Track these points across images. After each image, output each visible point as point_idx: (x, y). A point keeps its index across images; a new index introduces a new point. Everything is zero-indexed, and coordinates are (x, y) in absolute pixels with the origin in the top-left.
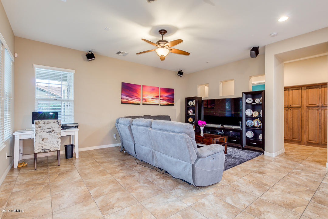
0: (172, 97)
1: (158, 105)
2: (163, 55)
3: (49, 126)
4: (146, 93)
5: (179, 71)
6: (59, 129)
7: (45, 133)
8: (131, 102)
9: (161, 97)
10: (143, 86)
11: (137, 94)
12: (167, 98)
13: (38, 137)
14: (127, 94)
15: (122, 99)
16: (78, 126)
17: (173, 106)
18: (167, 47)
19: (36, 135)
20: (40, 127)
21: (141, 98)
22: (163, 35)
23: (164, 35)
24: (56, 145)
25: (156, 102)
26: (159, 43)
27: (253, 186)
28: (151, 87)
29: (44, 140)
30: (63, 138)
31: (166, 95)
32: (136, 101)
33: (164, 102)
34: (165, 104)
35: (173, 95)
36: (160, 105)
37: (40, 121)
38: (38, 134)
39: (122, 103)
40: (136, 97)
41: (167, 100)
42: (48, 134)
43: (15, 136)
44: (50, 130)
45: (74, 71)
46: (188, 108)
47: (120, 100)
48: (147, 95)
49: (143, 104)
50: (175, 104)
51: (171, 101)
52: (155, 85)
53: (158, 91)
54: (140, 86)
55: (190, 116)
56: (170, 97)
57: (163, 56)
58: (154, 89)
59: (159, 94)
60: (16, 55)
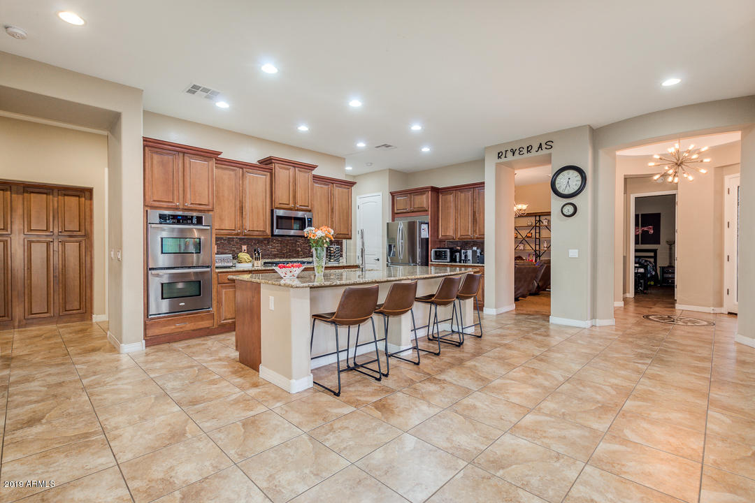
27: (505, 404)
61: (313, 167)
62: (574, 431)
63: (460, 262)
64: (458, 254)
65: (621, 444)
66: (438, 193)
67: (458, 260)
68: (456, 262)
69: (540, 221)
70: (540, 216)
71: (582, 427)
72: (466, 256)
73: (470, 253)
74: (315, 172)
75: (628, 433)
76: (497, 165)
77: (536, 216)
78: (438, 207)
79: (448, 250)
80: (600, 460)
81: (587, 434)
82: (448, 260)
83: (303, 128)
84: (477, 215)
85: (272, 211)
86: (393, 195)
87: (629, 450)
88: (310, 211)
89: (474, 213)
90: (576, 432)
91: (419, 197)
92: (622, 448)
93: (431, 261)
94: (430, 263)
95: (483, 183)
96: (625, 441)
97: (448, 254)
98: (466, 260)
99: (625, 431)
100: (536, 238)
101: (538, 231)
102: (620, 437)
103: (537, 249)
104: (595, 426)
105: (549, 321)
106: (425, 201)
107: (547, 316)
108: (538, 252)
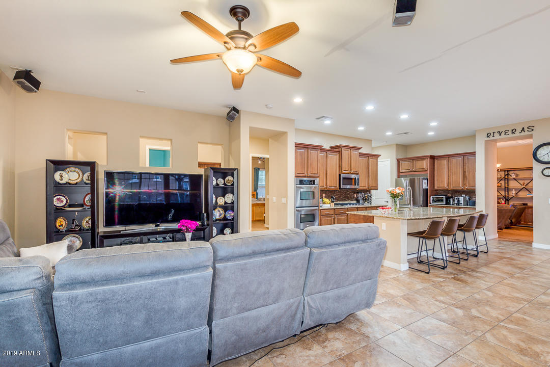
2: (240, 68)
18: (252, 48)
22: (240, 21)
23: (242, 20)
26: (231, 36)
57: (240, 71)
61: (359, 148)
63: (453, 205)
64: (451, 200)
66: (434, 159)
67: (451, 203)
68: (450, 204)
69: (508, 174)
70: (508, 171)
72: (459, 201)
73: (461, 199)
74: (361, 151)
76: (486, 142)
77: (505, 171)
78: (434, 168)
79: (444, 197)
82: (444, 203)
83: (361, 128)
84: (467, 174)
85: (340, 175)
86: (398, 161)
88: (358, 174)
89: (464, 172)
91: (421, 162)
93: (430, 203)
94: (429, 205)
95: (475, 152)
97: (444, 199)
98: (458, 203)
100: (505, 187)
101: (506, 182)
103: (506, 195)
105: (532, 246)
106: (426, 164)
107: (530, 243)
108: (506, 197)
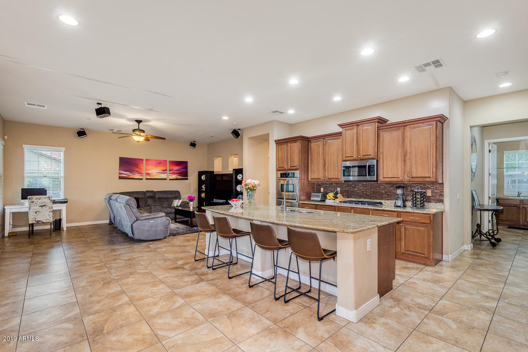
0: (184, 170)
1: (166, 179)
3: (40, 201)
4: (149, 167)
5: (191, 143)
6: (50, 204)
7: (38, 207)
8: (131, 177)
9: (170, 171)
10: (147, 160)
11: (139, 168)
12: (178, 172)
13: (31, 210)
14: (126, 169)
15: (119, 174)
16: (67, 202)
17: (187, 180)
19: (29, 209)
20: (33, 202)
21: (144, 172)
22: (139, 124)
24: (48, 218)
25: (164, 176)
28: (156, 160)
29: (37, 213)
30: (54, 212)
31: (176, 168)
32: (137, 176)
33: (174, 176)
34: (175, 178)
35: (186, 168)
36: (168, 179)
37: (32, 197)
38: (32, 208)
39: (120, 178)
40: (137, 171)
41: (177, 173)
42: (41, 208)
43: (6, 210)
44: (42, 204)
45: (64, 148)
46: (200, 182)
47: (118, 176)
48: (151, 169)
49: (146, 179)
50: (189, 177)
51: (184, 175)
52: (161, 158)
53: (166, 165)
54: (142, 160)
55: (203, 192)
56: (182, 170)
58: (159, 163)
59: (166, 167)
60: (6, 137)
62: (98, 307)
65: (69, 317)
71: (97, 312)
75: (70, 326)
80: (74, 305)
81: (90, 310)
87: (63, 318)
88: (373, 159)
90: (97, 307)
92: (67, 316)
96: (68, 320)
99: (73, 325)
102: (73, 321)
104: (91, 317)
